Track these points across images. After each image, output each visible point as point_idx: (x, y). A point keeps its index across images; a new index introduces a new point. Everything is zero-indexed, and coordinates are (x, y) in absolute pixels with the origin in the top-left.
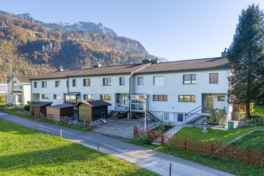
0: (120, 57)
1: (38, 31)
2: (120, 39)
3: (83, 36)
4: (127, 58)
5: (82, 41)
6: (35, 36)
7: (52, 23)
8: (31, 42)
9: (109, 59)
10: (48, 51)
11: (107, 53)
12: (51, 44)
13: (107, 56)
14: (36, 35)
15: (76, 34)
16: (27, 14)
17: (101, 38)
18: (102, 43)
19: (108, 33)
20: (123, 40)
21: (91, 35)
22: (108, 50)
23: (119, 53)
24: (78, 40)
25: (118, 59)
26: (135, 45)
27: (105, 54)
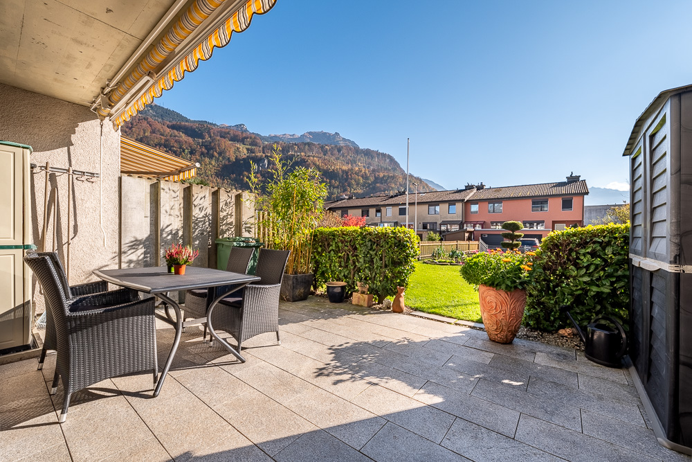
0: (362, 177)
1: (250, 145)
2: (364, 152)
3: (310, 149)
4: (372, 179)
5: (308, 156)
6: (245, 151)
7: (273, 135)
8: (241, 160)
9: (346, 180)
10: (261, 171)
11: (343, 171)
12: (266, 162)
13: (342, 176)
14: (248, 149)
15: (302, 147)
16: (241, 125)
17: (336, 152)
18: (337, 159)
19: (347, 146)
20: (368, 153)
21: (322, 147)
22: (345, 168)
23: (361, 171)
24: (303, 154)
25: (359, 180)
26: (386, 160)
27: (340, 172)
